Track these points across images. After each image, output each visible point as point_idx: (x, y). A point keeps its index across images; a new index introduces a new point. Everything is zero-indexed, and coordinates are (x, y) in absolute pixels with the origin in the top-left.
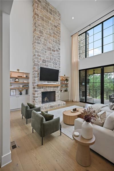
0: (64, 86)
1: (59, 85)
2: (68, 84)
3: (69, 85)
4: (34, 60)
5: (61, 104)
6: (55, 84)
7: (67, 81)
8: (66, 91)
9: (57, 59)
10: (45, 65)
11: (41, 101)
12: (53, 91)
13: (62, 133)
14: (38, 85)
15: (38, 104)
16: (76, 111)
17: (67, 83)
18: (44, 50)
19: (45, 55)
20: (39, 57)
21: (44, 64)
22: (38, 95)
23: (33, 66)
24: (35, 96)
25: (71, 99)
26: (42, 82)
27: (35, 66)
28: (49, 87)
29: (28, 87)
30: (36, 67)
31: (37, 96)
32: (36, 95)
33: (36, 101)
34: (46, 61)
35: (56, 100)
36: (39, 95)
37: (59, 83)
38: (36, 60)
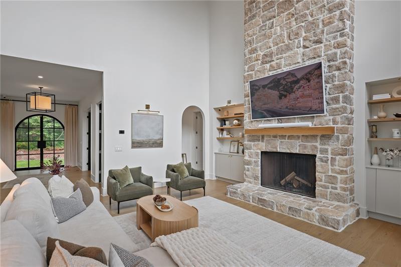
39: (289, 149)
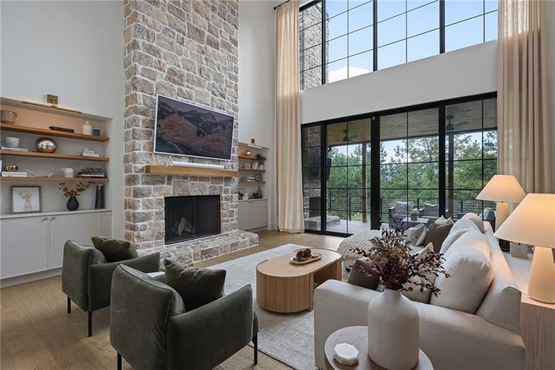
0: (250, 178)
1: (235, 172)
2: (265, 171)
3: (269, 177)
4: (133, 63)
5: (241, 240)
6: (221, 167)
7: (261, 163)
8: (257, 196)
9: (226, 77)
10: (180, 93)
11: (160, 233)
12: (212, 194)
13: (259, 354)
14: (148, 169)
15: (149, 246)
16: (311, 260)
17: (262, 168)
18: (176, 33)
19: (180, 53)
20: (154, 58)
21: (176, 87)
22: (148, 207)
23: (128, 89)
24: (134, 214)
25: (273, 225)
26: (164, 159)
27: (135, 88)
28: (194, 178)
29: (106, 177)
30: (141, 94)
31: (145, 211)
32: (140, 210)
33: (142, 233)
34: (181, 76)
35: (222, 230)
36: (154, 210)
37: (232, 167)
38: (140, 67)
39: (201, 191)
